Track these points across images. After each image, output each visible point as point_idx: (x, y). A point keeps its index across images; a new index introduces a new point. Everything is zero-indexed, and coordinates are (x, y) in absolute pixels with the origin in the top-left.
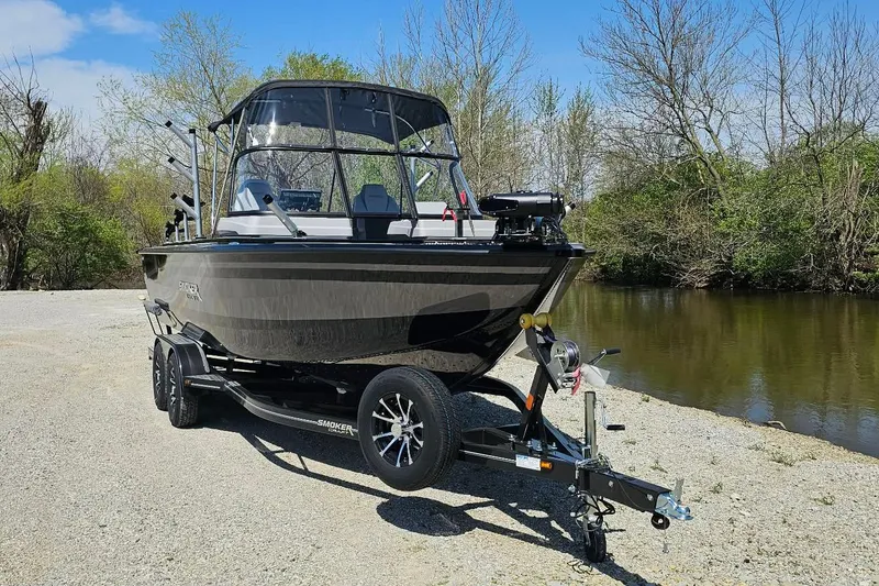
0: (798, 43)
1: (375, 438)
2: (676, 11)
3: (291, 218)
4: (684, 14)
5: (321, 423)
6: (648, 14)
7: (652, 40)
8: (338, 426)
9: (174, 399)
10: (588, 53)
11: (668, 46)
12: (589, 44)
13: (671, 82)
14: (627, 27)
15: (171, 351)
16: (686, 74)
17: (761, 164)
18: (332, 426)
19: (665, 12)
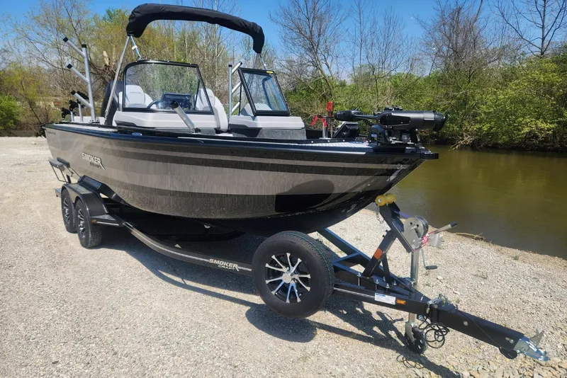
0: (368, 25)
1: (267, 282)
2: (315, 4)
3: (188, 115)
4: (318, 6)
5: (211, 261)
6: (302, 4)
7: (303, 17)
8: (226, 264)
9: (82, 229)
10: (272, 20)
11: (311, 21)
12: (273, 15)
13: (311, 38)
14: (292, 10)
15: (77, 198)
16: (319, 35)
17: (349, 82)
18: (222, 264)
19: (310, 4)
